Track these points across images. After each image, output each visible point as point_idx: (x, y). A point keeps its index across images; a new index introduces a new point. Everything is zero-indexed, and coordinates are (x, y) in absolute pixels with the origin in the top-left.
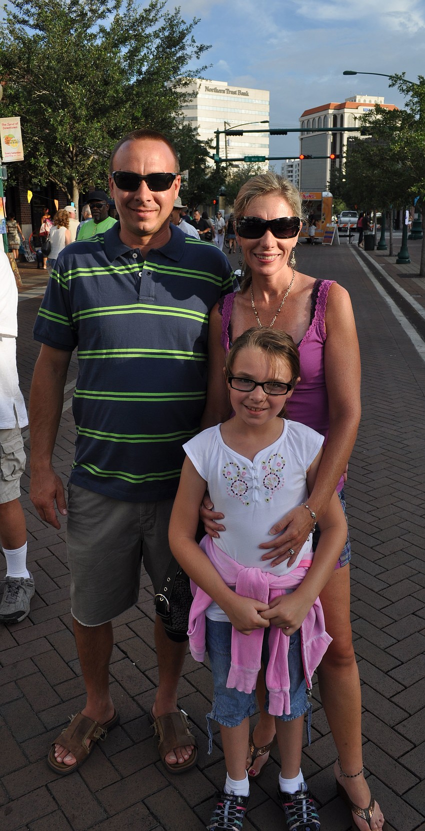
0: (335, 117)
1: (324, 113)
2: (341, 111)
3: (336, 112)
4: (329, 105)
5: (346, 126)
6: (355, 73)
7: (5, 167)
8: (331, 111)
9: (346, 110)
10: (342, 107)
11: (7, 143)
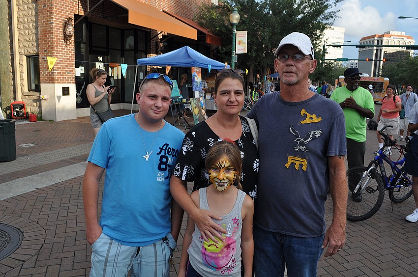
0: (378, 41)
1: (373, 39)
2: (381, 39)
3: (379, 39)
4: (375, 35)
5: (384, 44)
6: (405, 18)
7: (236, 56)
8: (376, 38)
9: (384, 38)
10: (382, 36)
11: (239, 44)
